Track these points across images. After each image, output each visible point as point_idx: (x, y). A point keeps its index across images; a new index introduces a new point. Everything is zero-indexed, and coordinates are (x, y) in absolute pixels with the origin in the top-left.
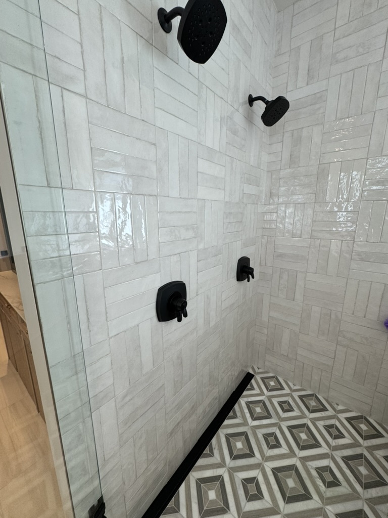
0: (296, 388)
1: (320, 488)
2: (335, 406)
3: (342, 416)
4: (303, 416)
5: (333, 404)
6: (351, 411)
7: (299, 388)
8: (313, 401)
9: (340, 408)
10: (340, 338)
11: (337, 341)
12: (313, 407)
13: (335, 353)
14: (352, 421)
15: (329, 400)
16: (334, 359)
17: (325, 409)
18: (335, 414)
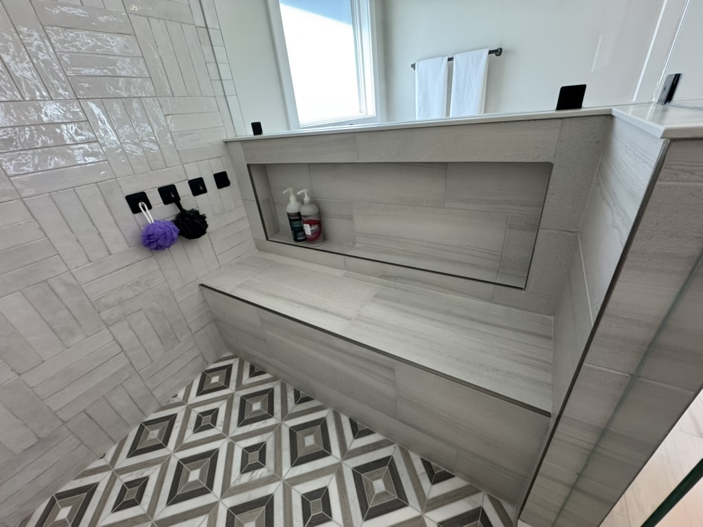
0: (109, 457)
1: (264, 475)
2: (176, 400)
3: (193, 398)
4: (164, 462)
5: (171, 402)
6: (192, 383)
7: (114, 449)
8: (151, 432)
9: (181, 394)
10: (105, 314)
11: (104, 321)
12: (160, 436)
13: (117, 341)
14: (204, 389)
15: (163, 405)
16: (123, 351)
17: (172, 418)
18: (185, 406)
